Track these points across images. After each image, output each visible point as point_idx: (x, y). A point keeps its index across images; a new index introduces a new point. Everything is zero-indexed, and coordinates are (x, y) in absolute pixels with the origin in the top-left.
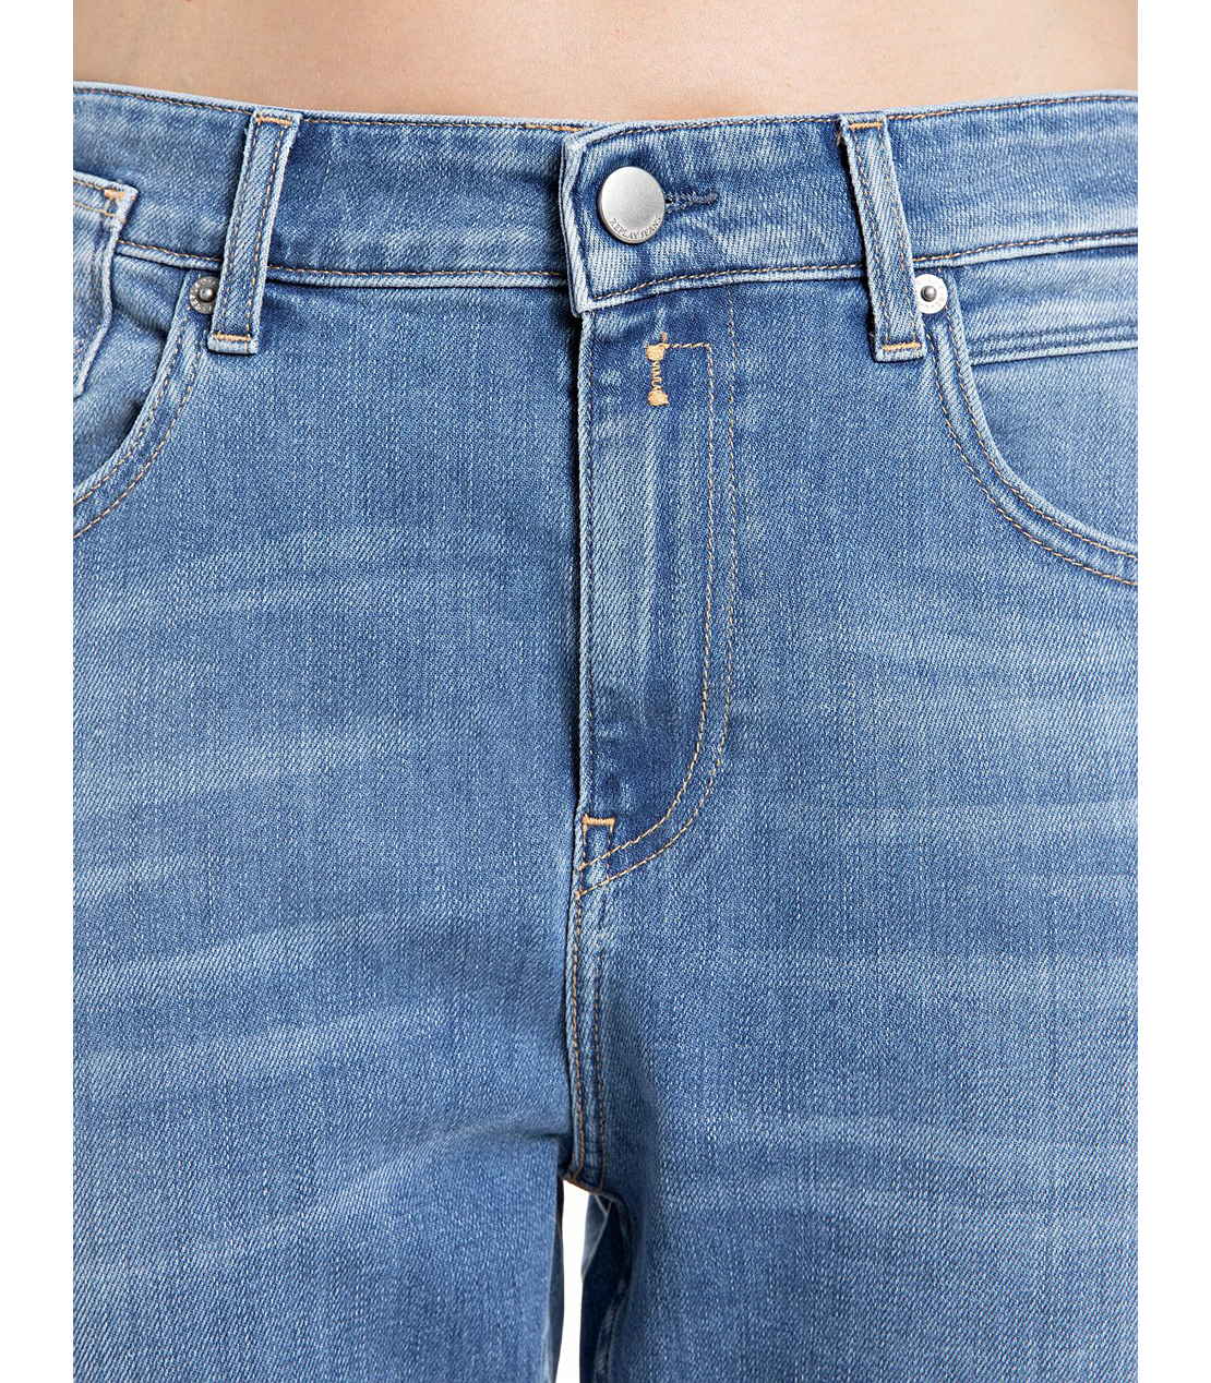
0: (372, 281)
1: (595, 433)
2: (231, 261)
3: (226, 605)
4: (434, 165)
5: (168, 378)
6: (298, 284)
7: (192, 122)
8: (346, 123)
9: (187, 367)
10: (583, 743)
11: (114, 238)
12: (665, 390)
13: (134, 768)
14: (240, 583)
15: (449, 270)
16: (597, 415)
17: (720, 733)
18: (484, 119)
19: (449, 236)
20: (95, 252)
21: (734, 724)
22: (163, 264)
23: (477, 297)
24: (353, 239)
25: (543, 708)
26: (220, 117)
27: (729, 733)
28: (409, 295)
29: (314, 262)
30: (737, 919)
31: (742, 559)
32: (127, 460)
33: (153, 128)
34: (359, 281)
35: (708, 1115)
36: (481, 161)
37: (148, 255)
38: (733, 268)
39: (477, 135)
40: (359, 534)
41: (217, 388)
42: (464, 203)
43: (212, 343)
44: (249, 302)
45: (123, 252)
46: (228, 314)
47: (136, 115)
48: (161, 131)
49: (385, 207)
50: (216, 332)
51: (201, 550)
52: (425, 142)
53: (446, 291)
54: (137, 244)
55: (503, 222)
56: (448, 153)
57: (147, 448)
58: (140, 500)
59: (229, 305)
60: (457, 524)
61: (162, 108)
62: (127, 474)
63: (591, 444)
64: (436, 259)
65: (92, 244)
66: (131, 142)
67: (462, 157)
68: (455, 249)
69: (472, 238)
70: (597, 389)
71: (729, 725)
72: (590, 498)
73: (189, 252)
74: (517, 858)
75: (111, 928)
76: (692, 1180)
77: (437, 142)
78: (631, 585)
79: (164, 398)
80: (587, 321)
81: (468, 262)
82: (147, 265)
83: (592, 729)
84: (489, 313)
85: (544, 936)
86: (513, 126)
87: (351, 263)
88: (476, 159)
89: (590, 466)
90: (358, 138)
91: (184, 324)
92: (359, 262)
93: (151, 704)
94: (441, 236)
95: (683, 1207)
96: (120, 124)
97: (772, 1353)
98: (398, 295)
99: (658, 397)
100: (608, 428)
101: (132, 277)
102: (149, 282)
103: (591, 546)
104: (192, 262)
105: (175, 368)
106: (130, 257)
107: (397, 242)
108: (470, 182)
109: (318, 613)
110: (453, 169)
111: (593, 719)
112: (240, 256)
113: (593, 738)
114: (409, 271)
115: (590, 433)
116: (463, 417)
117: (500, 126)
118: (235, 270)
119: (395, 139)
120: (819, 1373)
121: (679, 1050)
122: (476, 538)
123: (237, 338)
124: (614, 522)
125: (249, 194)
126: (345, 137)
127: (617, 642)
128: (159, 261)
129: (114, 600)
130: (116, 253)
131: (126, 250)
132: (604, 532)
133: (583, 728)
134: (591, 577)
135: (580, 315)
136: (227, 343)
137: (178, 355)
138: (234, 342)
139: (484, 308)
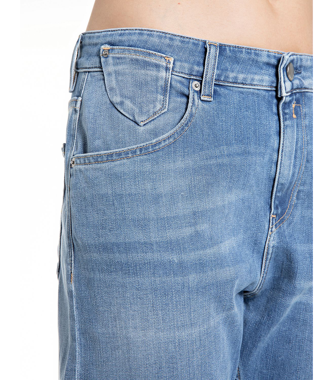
0: (235, 85)
1: (285, 124)
2: (206, 78)
3: (209, 162)
4: (249, 59)
5: (192, 106)
6: (218, 84)
7: (188, 43)
8: (230, 46)
9: (196, 103)
10: (274, 197)
11: (171, 70)
12: (295, 114)
13: (193, 202)
14: (211, 157)
15: (252, 85)
16: (285, 120)
17: (295, 194)
18: (260, 49)
19: (252, 76)
20: (166, 73)
21: (299, 192)
22: (184, 77)
23: (256, 91)
24: (232, 75)
25: (265, 188)
26: (196, 42)
27: (297, 194)
28: (242, 90)
29: (222, 79)
30: (298, 237)
31: (307, 154)
32: (182, 126)
33: (177, 43)
34: (232, 85)
35: (297, 281)
36: (259, 59)
37: (180, 75)
38: (305, 88)
39: (259, 52)
40: (235, 147)
41: (203, 109)
42: (254, 69)
43: (202, 98)
44: (211, 88)
45: (173, 74)
46: (206, 91)
47: (171, 39)
48: (180, 44)
49: (237, 67)
50: (203, 95)
51: (202, 149)
52: (248, 53)
53: (250, 89)
54: (176, 72)
55: (263, 74)
56: (253, 56)
57: (188, 123)
58: (187, 136)
59: (206, 89)
60: (256, 144)
61: (179, 38)
62: (183, 129)
63: (284, 126)
64: (249, 82)
65: (165, 71)
66: (170, 46)
67: (256, 57)
68: (253, 80)
69: (257, 77)
70: (285, 114)
71: (298, 192)
72: (284, 138)
73: (191, 75)
74: (257, 224)
75: (192, 242)
76: (288, 296)
77: (251, 53)
78: (290, 159)
79: (191, 111)
80: (284, 98)
81: (255, 83)
82: (180, 77)
83: (276, 193)
84: (258, 95)
85: (259, 243)
86: (266, 51)
87: (231, 80)
88: (258, 58)
89: (284, 131)
90: (233, 51)
91: (193, 93)
92: (232, 80)
93: (195, 186)
94: (250, 76)
95: (283, 302)
96: (167, 41)
97: (285, 336)
98: (240, 89)
99: (294, 116)
100: (288, 122)
101: (176, 81)
102: (180, 82)
103: (282, 150)
104: (192, 77)
105: (193, 103)
106: (175, 75)
107: (241, 77)
108: (256, 64)
109: (230, 164)
110: (253, 61)
111: (276, 191)
112: (208, 77)
113: (276, 195)
114: (242, 83)
115: (284, 123)
116: (255, 119)
117: (263, 51)
118: (207, 80)
119: (242, 51)
120: (298, 340)
121: (292, 265)
122: (259, 148)
123: (208, 97)
124: (289, 144)
125: (210, 61)
126: (230, 50)
127: (286, 172)
128: (183, 76)
129: (182, 161)
130: (172, 74)
131: (174, 73)
132: (286, 147)
133: (274, 193)
134: (282, 157)
135: (283, 97)
136: (206, 98)
137: (194, 100)
138: (208, 98)
139: (257, 94)
